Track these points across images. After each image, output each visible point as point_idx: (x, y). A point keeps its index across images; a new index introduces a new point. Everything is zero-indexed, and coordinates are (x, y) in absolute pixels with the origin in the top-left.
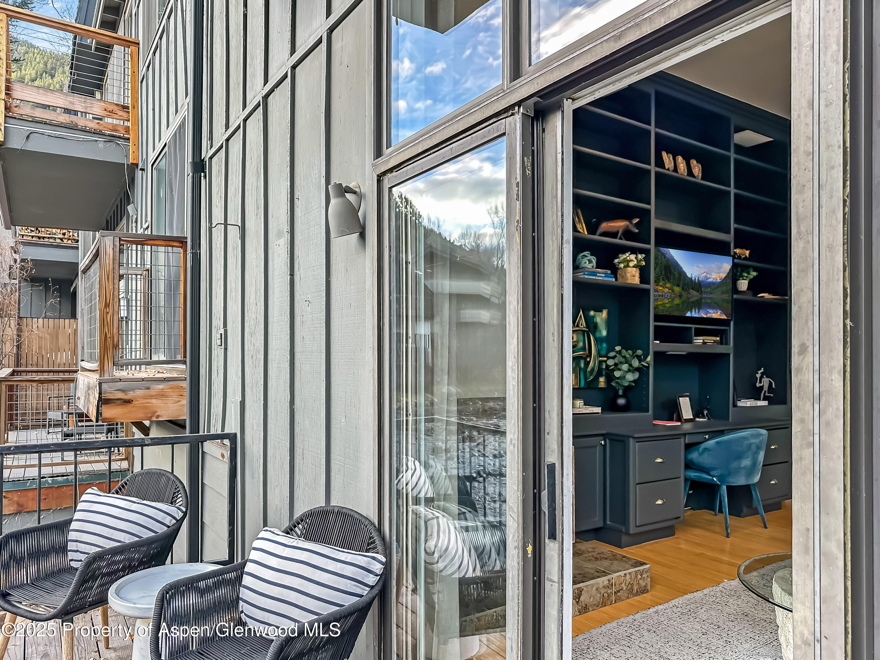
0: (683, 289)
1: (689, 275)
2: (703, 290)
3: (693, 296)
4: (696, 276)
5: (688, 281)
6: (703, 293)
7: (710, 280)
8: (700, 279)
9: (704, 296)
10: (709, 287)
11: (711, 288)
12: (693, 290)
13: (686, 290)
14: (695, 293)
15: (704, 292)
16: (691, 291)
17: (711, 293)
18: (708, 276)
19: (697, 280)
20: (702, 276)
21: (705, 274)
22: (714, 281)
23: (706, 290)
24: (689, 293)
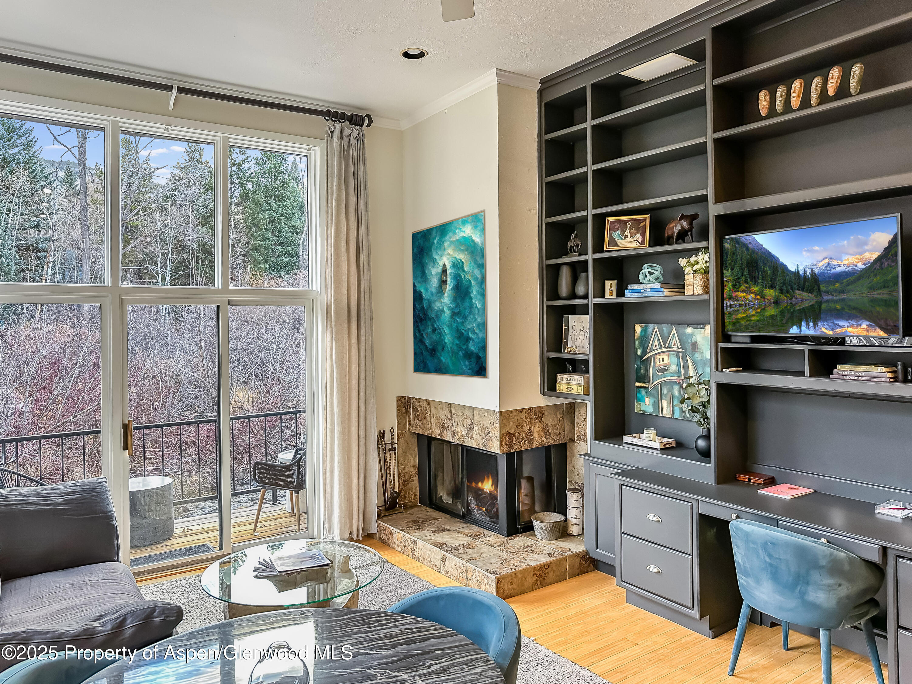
0: (781, 291)
1: (792, 268)
2: (823, 287)
3: (803, 300)
4: (806, 266)
5: (791, 278)
6: (823, 294)
7: (838, 269)
8: (817, 271)
9: (826, 297)
10: (837, 282)
11: (842, 283)
12: (802, 290)
13: (788, 292)
14: (805, 295)
15: (827, 292)
16: (797, 292)
17: (843, 292)
18: (834, 263)
19: (809, 274)
20: (820, 265)
21: (827, 261)
22: (849, 269)
23: (831, 288)
24: (794, 297)
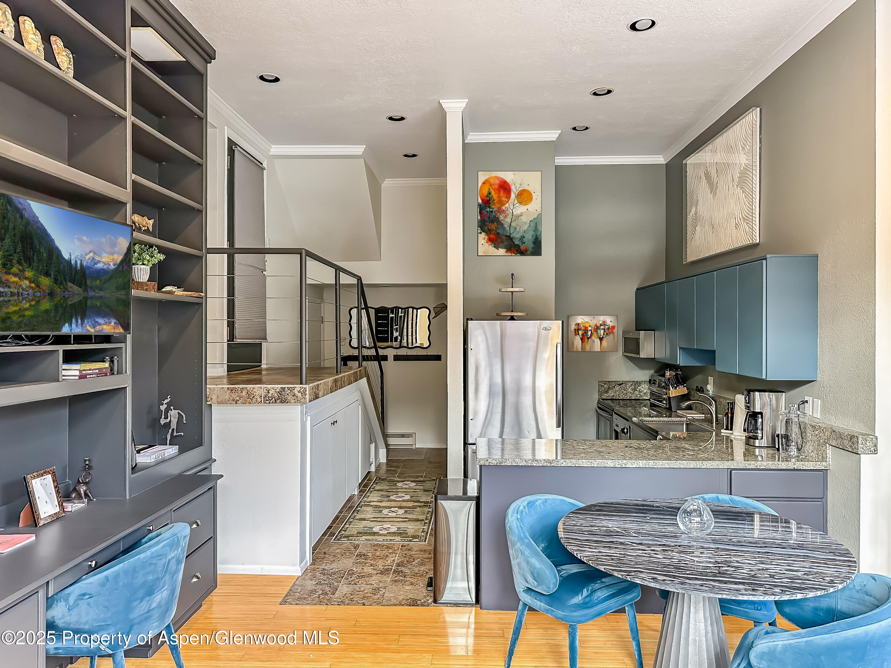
0: (56, 281)
1: (66, 256)
2: (89, 282)
3: (74, 294)
4: (77, 257)
5: (64, 267)
6: (89, 289)
7: (100, 266)
8: (85, 263)
9: (91, 293)
10: (98, 278)
11: (101, 281)
12: (74, 283)
13: (61, 283)
14: (75, 288)
15: (91, 288)
16: (70, 284)
17: (101, 289)
18: (97, 258)
19: (79, 265)
20: (87, 257)
21: (91, 255)
22: (105, 267)
23: (94, 283)
24: (67, 289)
